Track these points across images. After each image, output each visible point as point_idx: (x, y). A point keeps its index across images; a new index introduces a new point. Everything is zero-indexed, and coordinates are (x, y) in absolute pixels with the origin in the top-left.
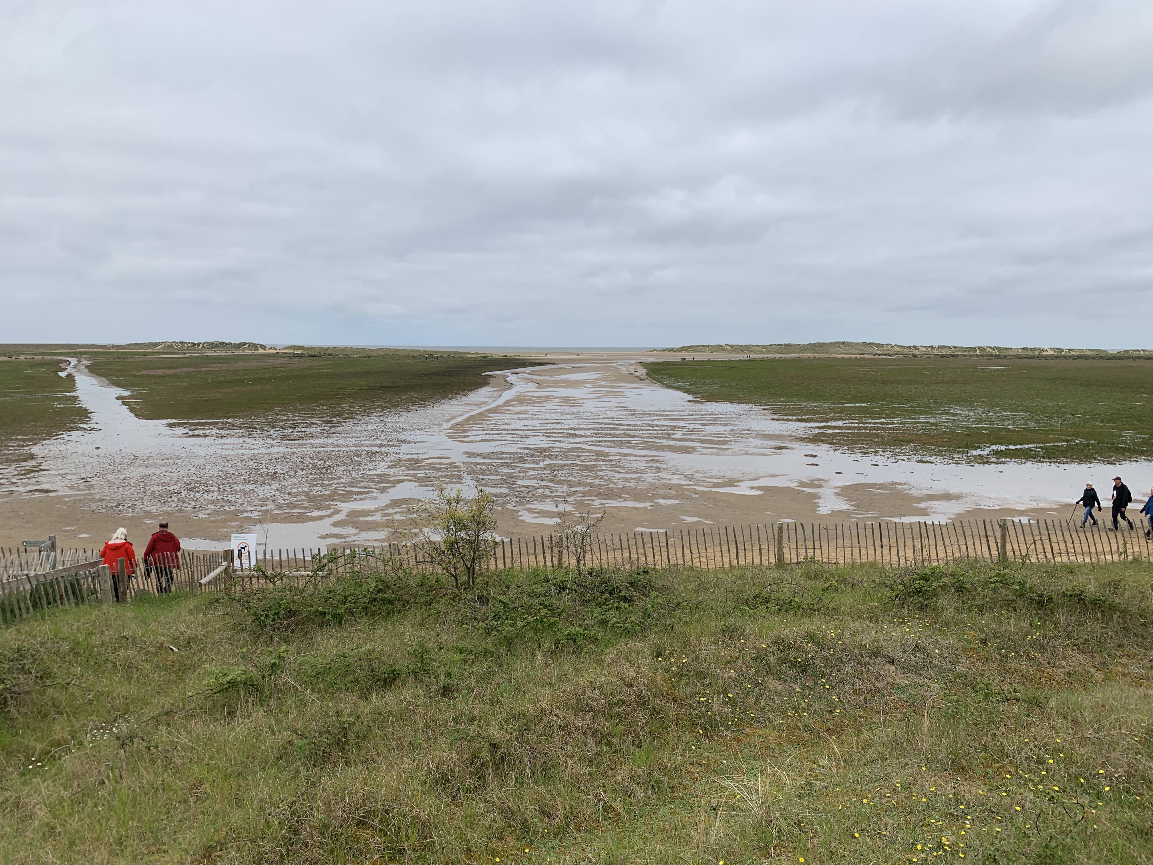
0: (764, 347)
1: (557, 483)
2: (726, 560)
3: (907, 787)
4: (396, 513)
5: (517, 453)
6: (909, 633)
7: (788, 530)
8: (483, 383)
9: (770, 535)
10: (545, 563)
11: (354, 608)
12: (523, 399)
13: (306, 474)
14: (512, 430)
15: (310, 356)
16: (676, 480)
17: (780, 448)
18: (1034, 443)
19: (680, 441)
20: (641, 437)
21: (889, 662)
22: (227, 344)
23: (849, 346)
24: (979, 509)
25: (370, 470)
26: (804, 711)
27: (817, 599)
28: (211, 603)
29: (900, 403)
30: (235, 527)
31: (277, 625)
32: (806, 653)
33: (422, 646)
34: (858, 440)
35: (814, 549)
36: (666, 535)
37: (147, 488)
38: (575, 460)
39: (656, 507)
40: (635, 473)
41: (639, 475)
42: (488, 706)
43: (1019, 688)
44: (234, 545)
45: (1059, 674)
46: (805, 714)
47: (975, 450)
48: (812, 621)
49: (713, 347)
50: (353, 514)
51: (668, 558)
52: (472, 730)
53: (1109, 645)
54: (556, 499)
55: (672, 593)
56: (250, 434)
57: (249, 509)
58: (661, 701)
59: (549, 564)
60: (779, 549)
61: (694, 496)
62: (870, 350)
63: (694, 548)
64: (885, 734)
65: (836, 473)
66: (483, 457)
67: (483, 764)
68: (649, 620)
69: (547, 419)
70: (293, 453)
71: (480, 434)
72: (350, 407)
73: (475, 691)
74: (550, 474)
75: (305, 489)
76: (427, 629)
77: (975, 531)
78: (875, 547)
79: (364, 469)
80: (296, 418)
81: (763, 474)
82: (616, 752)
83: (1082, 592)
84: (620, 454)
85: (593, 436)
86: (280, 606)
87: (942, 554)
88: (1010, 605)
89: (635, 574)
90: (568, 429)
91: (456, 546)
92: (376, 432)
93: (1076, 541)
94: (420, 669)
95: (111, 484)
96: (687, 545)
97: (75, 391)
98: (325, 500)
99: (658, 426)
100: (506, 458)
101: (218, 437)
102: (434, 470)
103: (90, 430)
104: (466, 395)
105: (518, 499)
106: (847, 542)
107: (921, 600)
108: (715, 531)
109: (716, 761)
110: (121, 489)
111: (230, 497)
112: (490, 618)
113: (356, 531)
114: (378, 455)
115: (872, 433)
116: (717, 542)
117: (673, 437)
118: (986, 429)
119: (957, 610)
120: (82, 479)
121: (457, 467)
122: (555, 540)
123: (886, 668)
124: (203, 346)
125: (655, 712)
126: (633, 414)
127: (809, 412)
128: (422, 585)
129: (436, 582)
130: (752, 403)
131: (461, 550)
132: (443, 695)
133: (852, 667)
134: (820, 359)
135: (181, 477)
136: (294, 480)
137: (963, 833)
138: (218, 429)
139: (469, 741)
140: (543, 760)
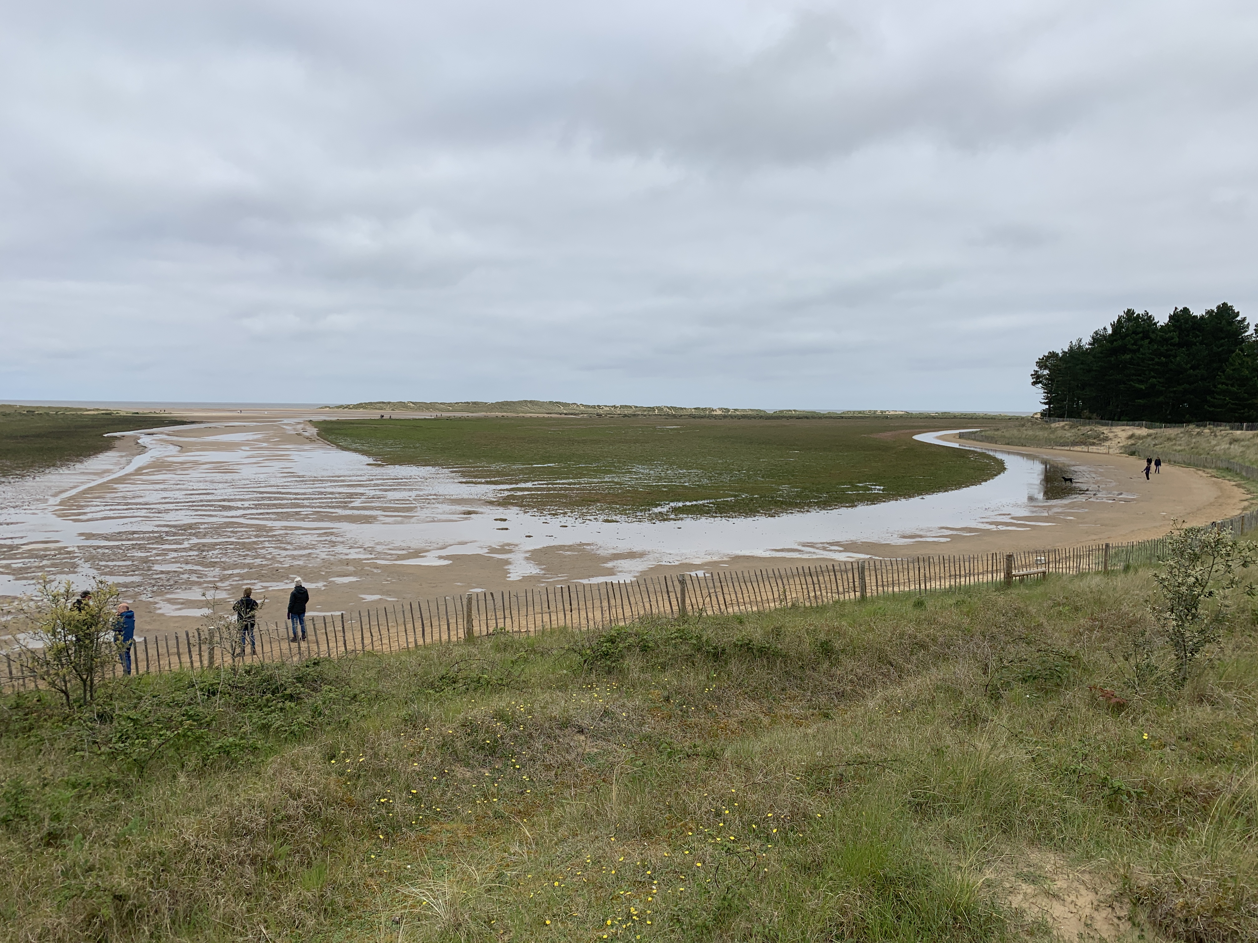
0: (450, 404)
1: (206, 566)
2: (411, 640)
3: (596, 862)
5: (153, 532)
6: (597, 699)
7: (478, 601)
8: (106, 446)
9: (459, 607)
10: (192, 662)
12: (160, 466)
14: (146, 504)
16: (353, 555)
17: (469, 513)
18: (707, 499)
19: (358, 510)
20: (313, 507)
21: (578, 732)
23: (536, 405)
24: (661, 565)
26: (493, 796)
27: (506, 673)
29: (586, 463)
32: (495, 733)
33: (17, 785)
34: (548, 502)
35: (505, 618)
36: (342, 617)
38: (229, 537)
39: (331, 586)
40: (305, 548)
41: (310, 551)
42: (112, 850)
43: (698, 742)
45: (733, 723)
46: (495, 800)
47: (656, 507)
48: (502, 697)
49: (394, 404)
51: (345, 644)
52: (89, 882)
53: (774, 690)
54: (205, 585)
55: (348, 684)
58: (334, 809)
59: (197, 664)
60: (468, 622)
61: (375, 571)
62: (557, 409)
63: (375, 630)
64: (574, 808)
65: (527, 536)
66: (106, 538)
67: (104, 924)
68: (319, 719)
69: (193, 490)
71: (102, 511)
73: (94, 833)
74: (197, 556)
76: (25, 762)
77: (657, 587)
78: (564, 611)
81: (451, 542)
82: (281, 876)
83: (750, 641)
84: (286, 528)
85: (252, 508)
87: (628, 613)
88: (689, 659)
89: (303, 667)
90: (220, 501)
91: (66, 654)
93: (745, 592)
94: (14, 815)
96: (366, 627)
99: (332, 493)
100: (138, 539)
104: (81, 462)
105: (155, 588)
106: (538, 609)
107: (609, 663)
108: (398, 608)
109: (399, 867)
112: (114, 740)
115: (561, 494)
116: (401, 621)
117: (351, 505)
118: (665, 486)
119: (642, 670)
121: (69, 553)
122: (205, 635)
123: (576, 738)
125: (327, 824)
126: (302, 481)
127: (498, 473)
128: (18, 706)
129: (38, 701)
130: (438, 465)
131: (72, 658)
132: (48, 844)
133: (542, 742)
134: (508, 418)
137: (650, 899)
139: (84, 898)
140: (186, 905)
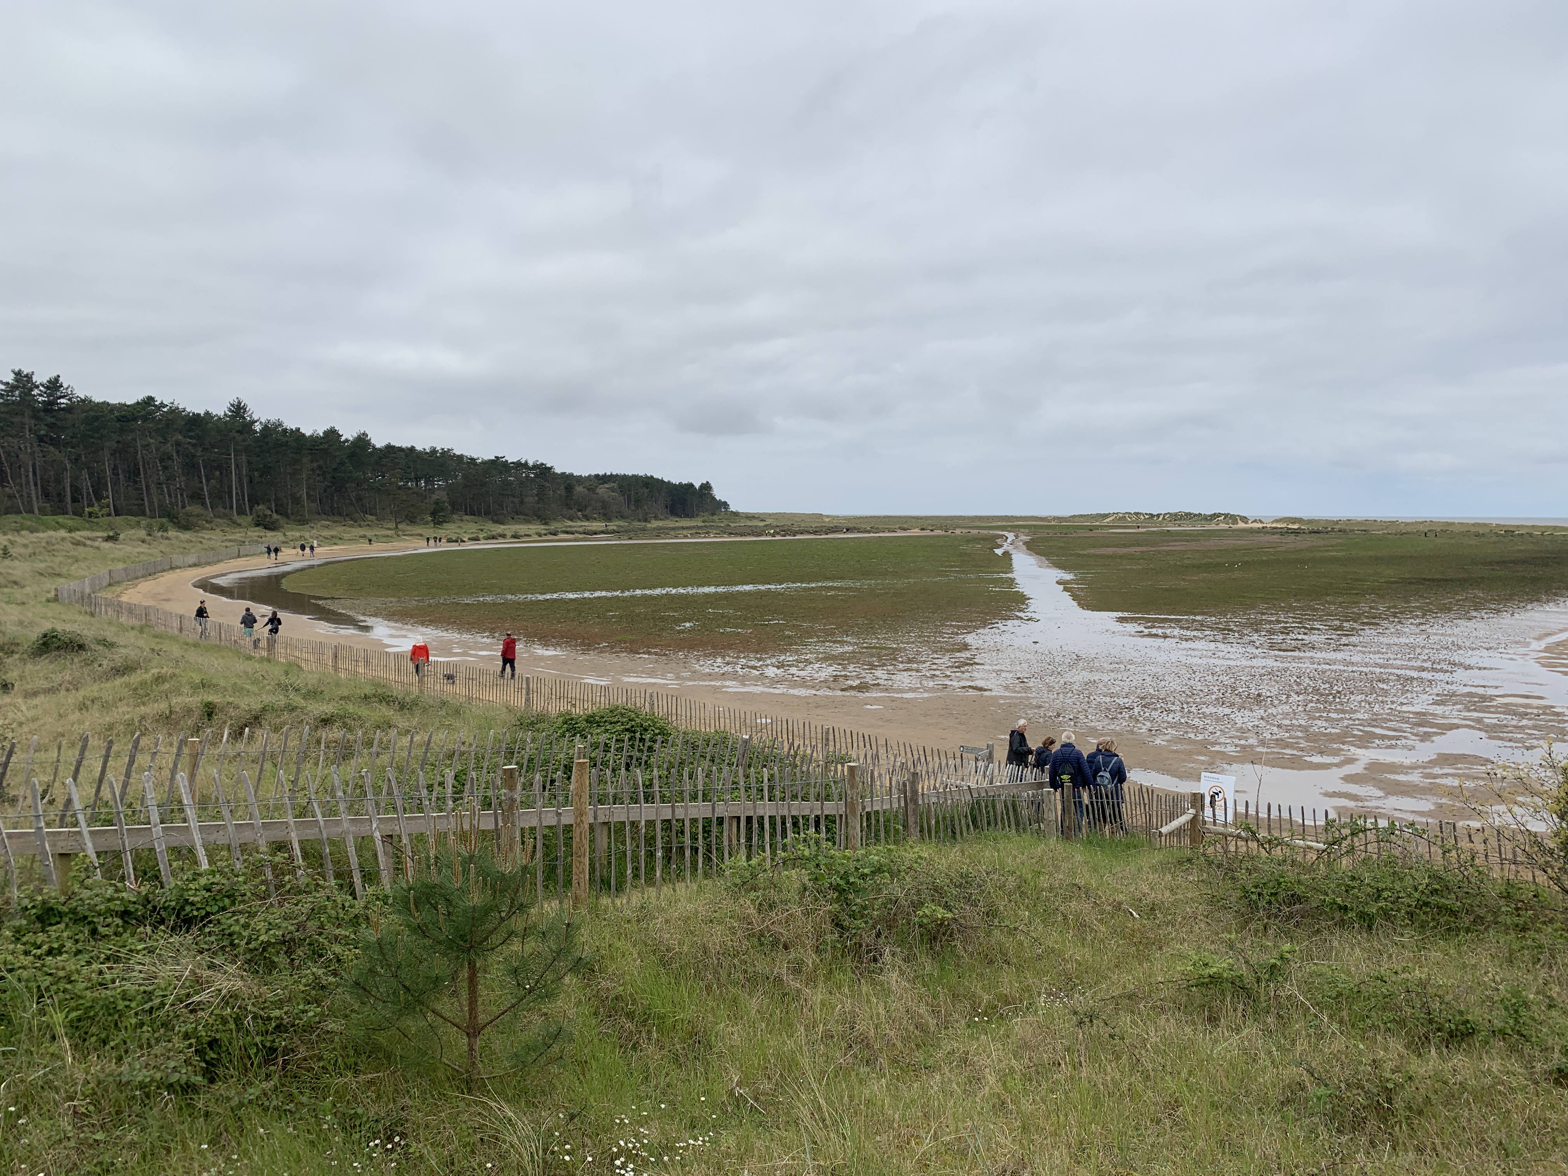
4: (1447, 775)
11: (1392, 910)
13: (1304, 700)
15: (1310, 533)
22: (1195, 515)
25: (1402, 704)
28: (1180, 863)
30: (1202, 762)
31: (1274, 911)
33: (1516, 994)
37: (1092, 698)
44: (1205, 786)
50: (1375, 767)
56: (1225, 638)
57: (1222, 740)
70: (1286, 670)
72: (1371, 608)
75: (1303, 723)
79: (1393, 702)
80: (1290, 620)
86: (1279, 884)
92: (1413, 648)
94: (1513, 1030)
95: (1050, 689)
97: (1012, 572)
98: (1333, 741)
101: (1181, 639)
102: (1515, 714)
103: (1028, 620)
110: (1061, 695)
111: (1196, 722)
113: (1380, 793)
114: (1415, 683)
120: (1019, 678)
124: (1164, 519)
129: (1535, 896)
132: (1558, 1082)
135: (1133, 689)
136: (1286, 708)
138: (1182, 628)
